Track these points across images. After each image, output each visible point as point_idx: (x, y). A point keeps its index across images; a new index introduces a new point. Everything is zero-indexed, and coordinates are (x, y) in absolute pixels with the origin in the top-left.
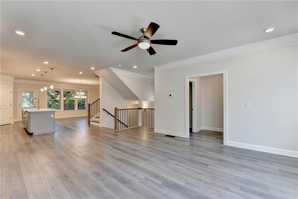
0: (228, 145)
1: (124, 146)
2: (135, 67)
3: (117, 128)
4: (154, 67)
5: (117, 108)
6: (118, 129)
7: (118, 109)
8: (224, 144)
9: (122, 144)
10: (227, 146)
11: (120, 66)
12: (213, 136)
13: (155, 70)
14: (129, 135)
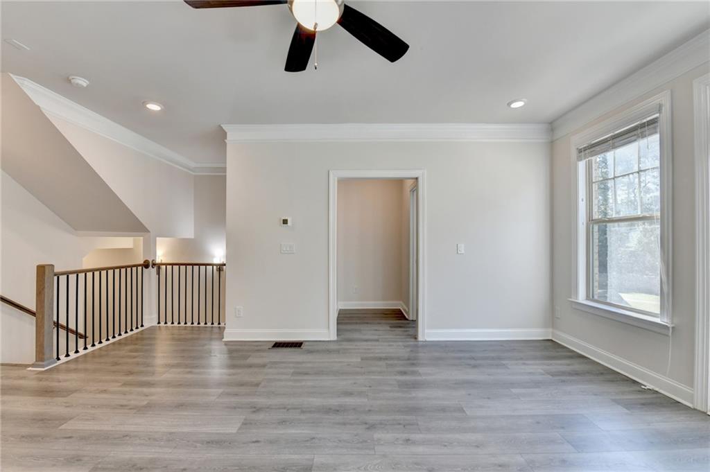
0: (428, 339)
1: (152, 439)
2: (154, 107)
3: (51, 357)
4: (225, 127)
5: (53, 266)
6: (58, 359)
7: (57, 270)
8: (420, 338)
9: (132, 428)
10: (426, 341)
11: (83, 82)
12: (379, 323)
13: (228, 138)
14: (130, 373)
